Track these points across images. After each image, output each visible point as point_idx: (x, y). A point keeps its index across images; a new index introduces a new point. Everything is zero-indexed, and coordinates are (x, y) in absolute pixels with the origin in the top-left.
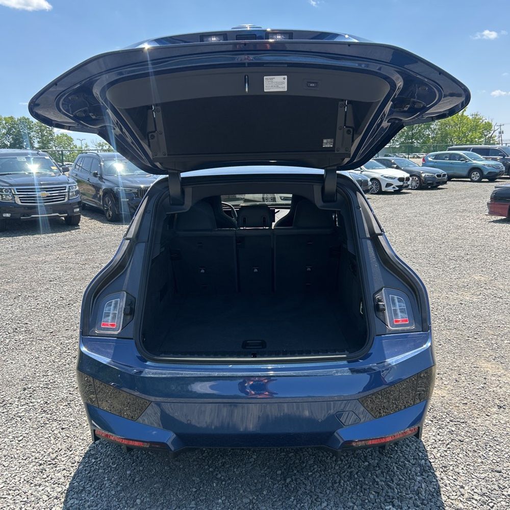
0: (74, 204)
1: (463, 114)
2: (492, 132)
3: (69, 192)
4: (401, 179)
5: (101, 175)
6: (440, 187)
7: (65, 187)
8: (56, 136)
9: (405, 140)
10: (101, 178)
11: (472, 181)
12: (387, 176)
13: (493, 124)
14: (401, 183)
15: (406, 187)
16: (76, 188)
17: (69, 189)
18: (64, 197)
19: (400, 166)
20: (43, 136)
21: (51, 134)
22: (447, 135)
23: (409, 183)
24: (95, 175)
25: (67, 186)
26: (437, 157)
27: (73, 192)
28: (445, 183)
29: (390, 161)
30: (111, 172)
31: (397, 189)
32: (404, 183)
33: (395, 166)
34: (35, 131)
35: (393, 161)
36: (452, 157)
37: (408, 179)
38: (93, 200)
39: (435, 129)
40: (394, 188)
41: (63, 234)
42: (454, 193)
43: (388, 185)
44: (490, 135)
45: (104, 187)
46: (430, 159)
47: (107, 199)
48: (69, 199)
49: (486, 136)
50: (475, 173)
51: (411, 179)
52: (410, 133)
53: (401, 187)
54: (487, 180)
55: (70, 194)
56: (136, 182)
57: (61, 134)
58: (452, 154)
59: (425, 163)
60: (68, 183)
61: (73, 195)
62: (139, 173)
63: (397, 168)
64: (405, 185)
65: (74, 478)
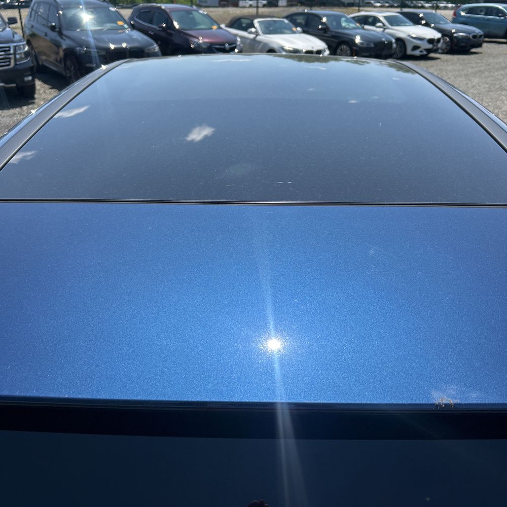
0: (26, 70)
3: (15, 54)
4: (431, 41)
5: (60, 28)
6: (473, 50)
7: (9, 47)
10: (60, 34)
12: (414, 36)
14: (430, 46)
15: (436, 51)
16: (24, 48)
17: (15, 50)
18: (10, 62)
19: (429, 22)
23: (439, 45)
24: (53, 28)
25: (12, 45)
26: (470, 11)
27: (21, 53)
28: (480, 45)
29: (417, 15)
30: (75, 24)
31: (425, 53)
32: (434, 46)
33: (423, 22)
35: (421, 15)
36: (489, 11)
37: (439, 40)
40: (421, 51)
41: (12, 111)
42: (491, 60)
43: (416, 48)
45: (64, 47)
46: (463, 14)
47: (68, 63)
48: (16, 64)
51: (442, 41)
53: (429, 51)
55: (18, 57)
56: (104, 42)
58: (489, 7)
59: (456, 19)
60: (13, 42)
61: (21, 59)
62: (109, 28)
63: (427, 25)
64: (435, 48)
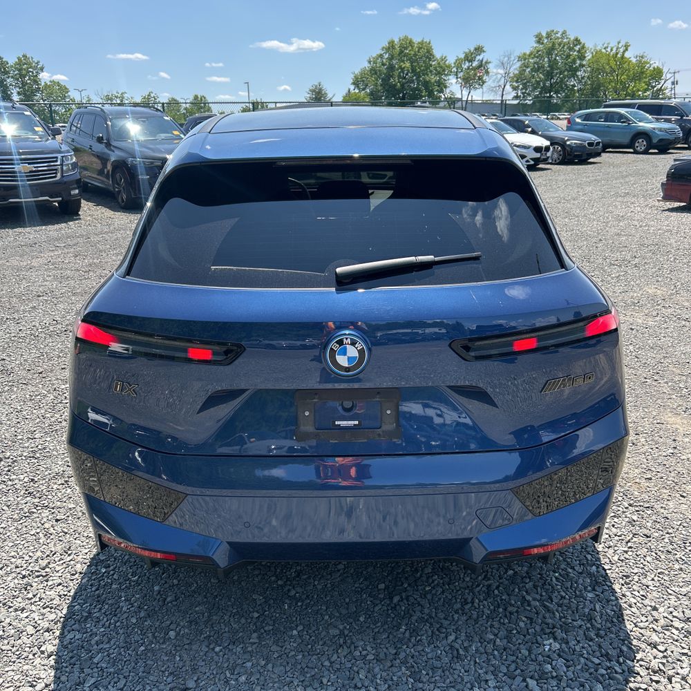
0: (71, 183)
1: (623, 55)
2: (663, 81)
3: (62, 165)
4: (538, 149)
5: (108, 140)
6: (591, 160)
7: (57, 157)
8: (43, 84)
9: (541, 93)
10: (108, 145)
11: (636, 152)
12: (518, 144)
13: (665, 70)
14: (538, 155)
15: (545, 161)
16: (72, 159)
17: (62, 161)
18: (56, 173)
19: (536, 129)
20: (24, 84)
21: (36, 82)
22: (599, 86)
23: (549, 154)
24: (100, 140)
25: (59, 156)
26: (587, 117)
27: (68, 165)
28: (598, 155)
29: (522, 122)
30: (123, 135)
31: (532, 163)
32: (542, 155)
33: (530, 129)
34: (12, 77)
35: (527, 122)
36: (609, 117)
37: (547, 149)
38: (99, 177)
39: (583, 78)
40: (527, 161)
41: (57, 226)
42: (611, 169)
44: (660, 86)
45: (113, 159)
46: (578, 120)
47: (118, 176)
48: (62, 176)
49: (653, 87)
50: (640, 140)
51: (551, 148)
52: (548, 84)
53: (537, 161)
54: (656, 151)
55: (65, 168)
56: (160, 152)
57: (50, 82)
58: (610, 112)
59: (571, 126)
60: (60, 152)
61: (69, 170)
62: (163, 138)
63: (533, 132)
64: (543, 157)
65: (74, 598)
